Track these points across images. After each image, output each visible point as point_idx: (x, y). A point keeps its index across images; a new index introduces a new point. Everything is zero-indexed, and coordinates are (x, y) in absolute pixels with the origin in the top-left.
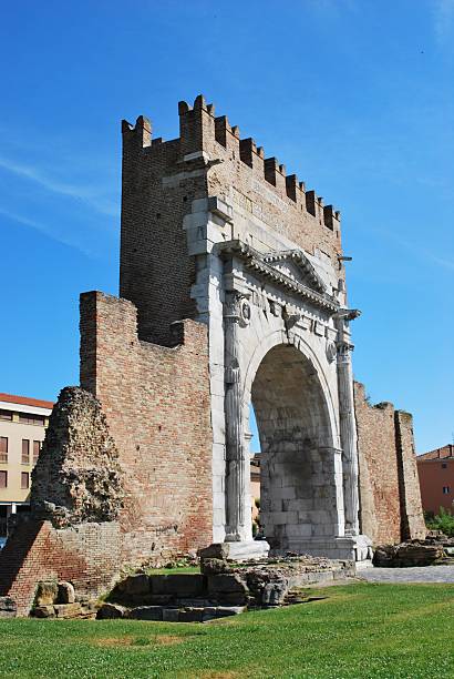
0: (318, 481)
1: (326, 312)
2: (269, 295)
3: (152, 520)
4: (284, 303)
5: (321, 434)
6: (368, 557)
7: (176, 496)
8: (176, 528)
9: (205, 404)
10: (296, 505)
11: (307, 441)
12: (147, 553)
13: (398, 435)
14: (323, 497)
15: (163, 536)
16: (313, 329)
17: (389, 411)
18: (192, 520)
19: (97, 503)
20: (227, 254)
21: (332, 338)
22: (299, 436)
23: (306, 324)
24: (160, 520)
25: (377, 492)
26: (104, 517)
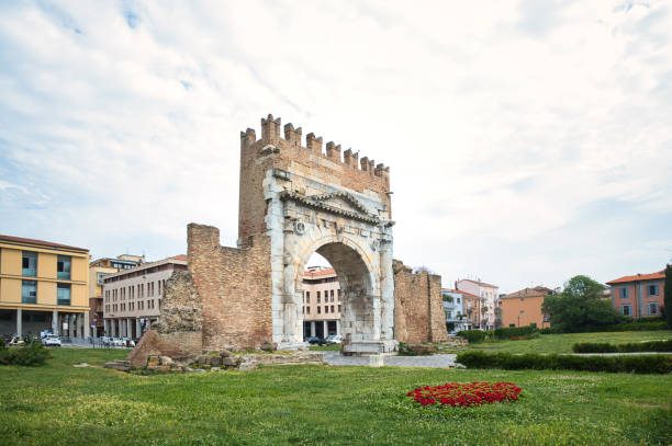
0: (367, 312)
1: (372, 223)
2: (323, 217)
3: (228, 331)
4: (334, 220)
5: (368, 288)
6: (395, 350)
8: (246, 335)
9: (267, 276)
10: (358, 324)
11: (362, 292)
13: (429, 287)
16: (360, 233)
17: (423, 275)
18: (257, 332)
19: (185, 323)
20: (285, 198)
21: (376, 237)
22: (359, 289)
23: (353, 231)
24: (234, 331)
25: (408, 317)
26: (191, 329)
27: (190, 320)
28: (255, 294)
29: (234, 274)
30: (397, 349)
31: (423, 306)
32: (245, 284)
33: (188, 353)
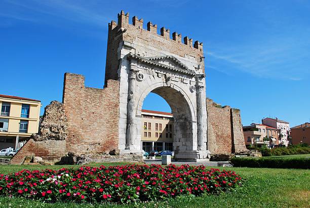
0: (188, 132)
1: (190, 76)
2: (156, 71)
3: (87, 141)
4: (165, 73)
5: (189, 116)
6: (207, 157)
7: (100, 134)
8: (99, 144)
9: (117, 106)
10: (182, 140)
11: (186, 119)
12: (84, 151)
13: (231, 117)
14: (189, 137)
15: (93, 146)
16: (182, 81)
17: (227, 108)
18: (107, 142)
19: (54, 135)
20: (129, 58)
21: (193, 84)
22: (183, 117)
23: (177, 80)
24: (91, 141)
25: (218, 136)
26: (58, 139)
27: (57, 133)
28: (107, 117)
29: (93, 104)
30: (209, 157)
31: (228, 129)
32: (100, 110)
33: (54, 155)
